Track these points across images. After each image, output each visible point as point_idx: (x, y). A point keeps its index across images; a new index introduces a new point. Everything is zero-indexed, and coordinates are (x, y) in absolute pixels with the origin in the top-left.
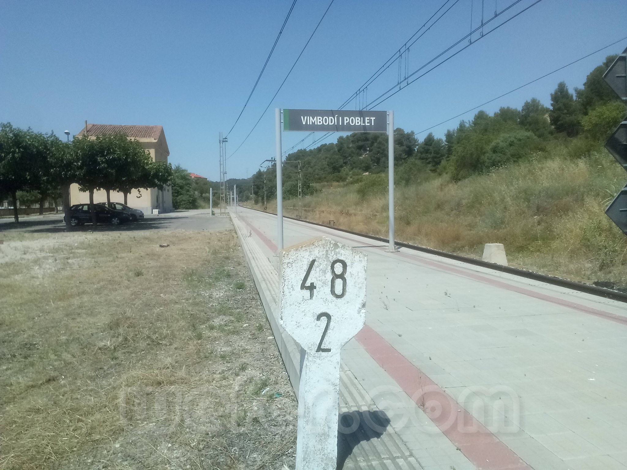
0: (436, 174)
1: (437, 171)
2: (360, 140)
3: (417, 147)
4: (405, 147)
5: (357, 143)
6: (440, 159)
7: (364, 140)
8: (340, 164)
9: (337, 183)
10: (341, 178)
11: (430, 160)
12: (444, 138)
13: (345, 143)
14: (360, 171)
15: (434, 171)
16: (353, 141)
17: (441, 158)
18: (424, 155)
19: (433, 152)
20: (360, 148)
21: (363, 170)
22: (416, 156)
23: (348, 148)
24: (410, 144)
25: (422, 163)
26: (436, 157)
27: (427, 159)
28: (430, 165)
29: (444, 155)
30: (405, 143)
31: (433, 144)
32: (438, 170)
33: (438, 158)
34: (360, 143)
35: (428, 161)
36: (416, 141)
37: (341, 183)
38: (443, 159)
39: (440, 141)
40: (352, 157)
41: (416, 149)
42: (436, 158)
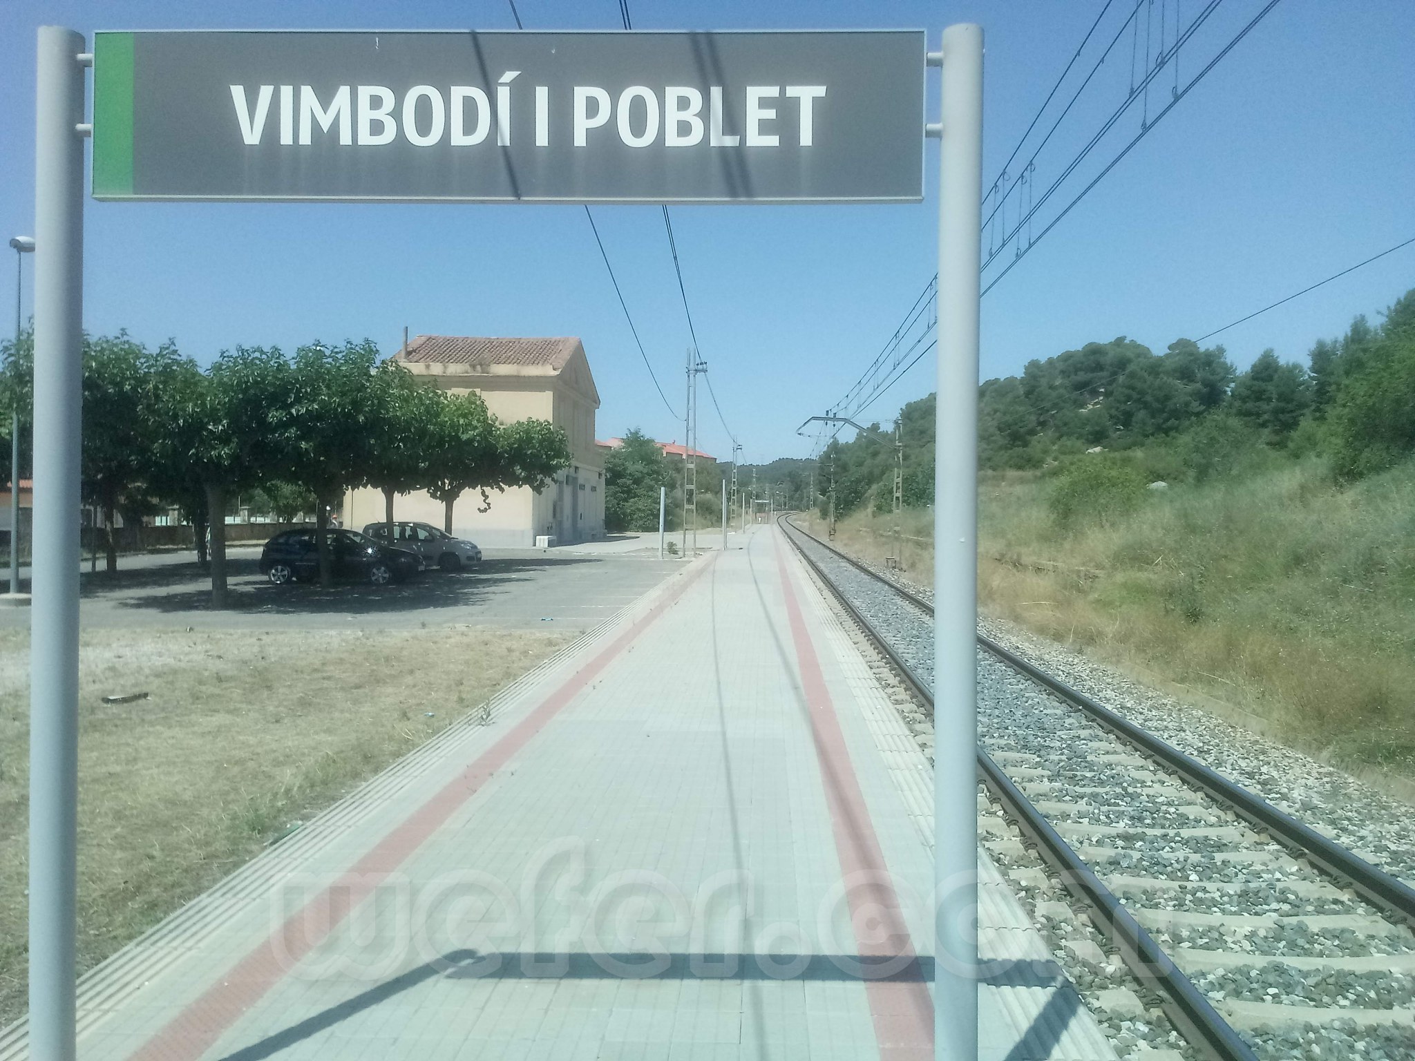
0: (1283, 453)
1: (1286, 447)
2: (1081, 370)
3: (1233, 385)
4: (1199, 385)
5: (1073, 377)
6: (1294, 414)
7: (1093, 370)
8: (1030, 426)
9: (1020, 473)
10: (1029, 460)
11: (1266, 417)
12: (1306, 363)
13: (1043, 376)
14: (1079, 443)
15: (1279, 445)
16: (1063, 372)
17: (1298, 412)
18: (1250, 405)
19: (1275, 396)
20: (1080, 386)
21: (1087, 440)
22: (1230, 406)
23: (1051, 387)
24: (1211, 377)
25: (1246, 425)
26: (1283, 411)
27: (1258, 415)
28: (1266, 431)
29: (1306, 406)
30: (1199, 375)
31: (1276, 377)
32: (1291, 445)
33: (1288, 413)
34: (1082, 377)
35: (1261, 421)
36: (1228, 370)
37: (1029, 474)
38: (1303, 415)
39: (1294, 369)
40: (1062, 408)
41: (1228, 389)
42: (1283, 413)
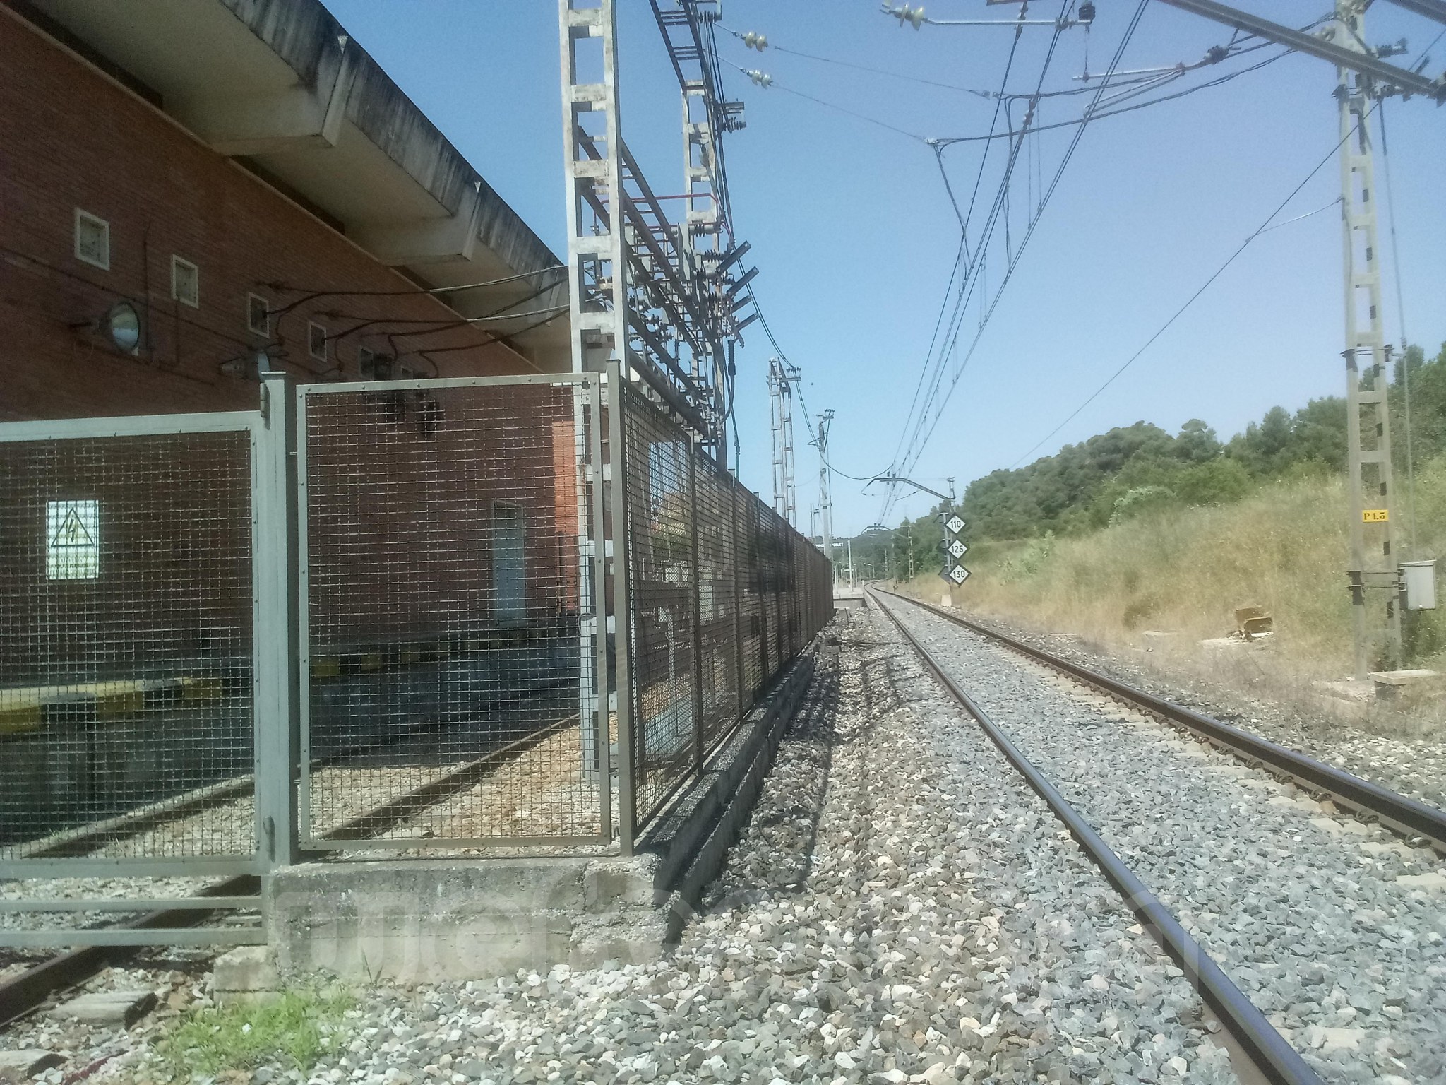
7: (1113, 452)
8: (1060, 501)
20: (1105, 466)
23: (1082, 467)
34: (1104, 458)
